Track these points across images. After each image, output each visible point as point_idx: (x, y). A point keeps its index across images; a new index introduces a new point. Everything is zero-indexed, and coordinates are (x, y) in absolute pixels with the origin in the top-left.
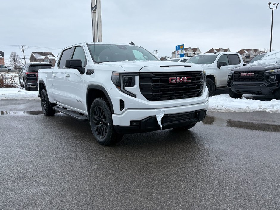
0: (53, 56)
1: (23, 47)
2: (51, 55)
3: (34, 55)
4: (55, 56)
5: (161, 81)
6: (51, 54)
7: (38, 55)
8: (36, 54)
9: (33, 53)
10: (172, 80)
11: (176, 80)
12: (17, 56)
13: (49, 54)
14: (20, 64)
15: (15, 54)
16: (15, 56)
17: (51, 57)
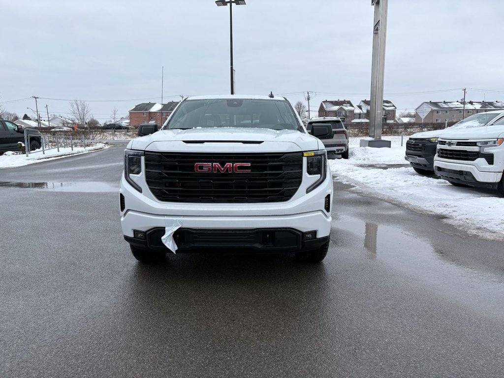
0: (351, 105)
1: (309, 95)
2: (349, 105)
3: (324, 105)
4: (354, 105)
5: (181, 168)
6: (349, 103)
7: (329, 105)
8: (327, 103)
9: (324, 102)
10: (201, 168)
11: (210, 169)
12: (304, 106)
13: (345, 103)
14: (306, 119)
15: (301, 105)
16: (301, 107)
17: (347, 108)
